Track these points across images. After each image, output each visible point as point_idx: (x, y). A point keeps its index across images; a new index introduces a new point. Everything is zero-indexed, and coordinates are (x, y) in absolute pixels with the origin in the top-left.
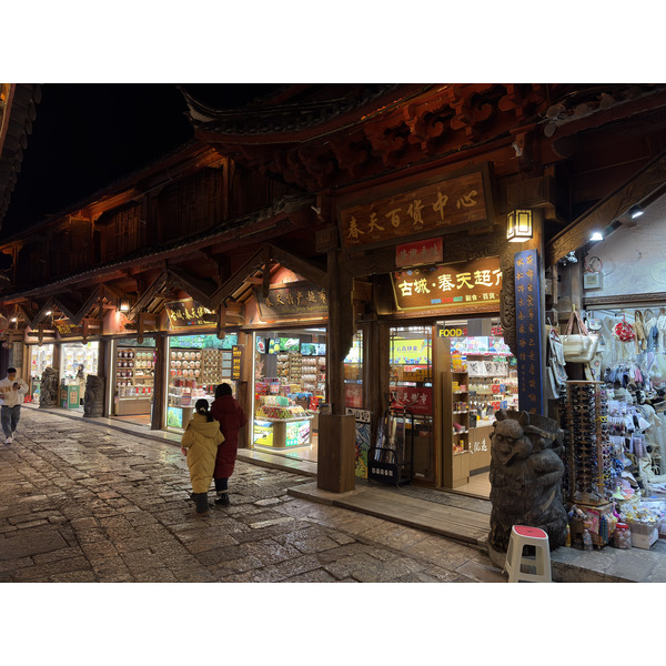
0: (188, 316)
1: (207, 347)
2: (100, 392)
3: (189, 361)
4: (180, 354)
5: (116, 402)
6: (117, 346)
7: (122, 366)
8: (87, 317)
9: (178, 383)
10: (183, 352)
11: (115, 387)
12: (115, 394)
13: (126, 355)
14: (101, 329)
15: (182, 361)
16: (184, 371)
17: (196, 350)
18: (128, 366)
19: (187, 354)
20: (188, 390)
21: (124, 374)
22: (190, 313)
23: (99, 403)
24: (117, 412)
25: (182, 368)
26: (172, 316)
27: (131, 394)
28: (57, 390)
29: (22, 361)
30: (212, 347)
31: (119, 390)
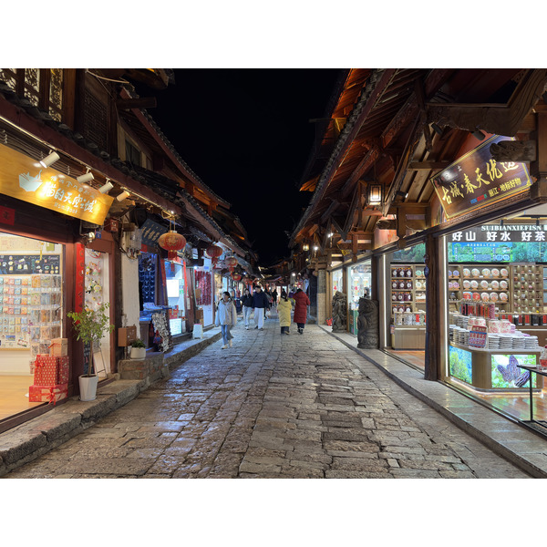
0: (471, 188)
1: (517, 260)
2: (373, 319)
3: (489, 280)
4: (476, 271)
5: (392, 331)
6: (390, 263)
7: (398, 287)
8: (355, 230)
9: (466, 310)
10: (480, 269)
11: (390, 313)
12: (391, 322)
13: (402, 273)
14: (372, 244)
15: (479, 280)
16: (484, 295)
17: (500, 264)
18: (406, 287)
19: (486, 271)
20: (482, 321)
21: (401, 297)
22: (473, 181)
23: (372, 332)
24: (394, 345)
25: (480, 290)
26: (445, 198)
27: (410, 323)
28: (346, 314)
29: (325, 287)
30: (526, 261)
31: (394, 316)
